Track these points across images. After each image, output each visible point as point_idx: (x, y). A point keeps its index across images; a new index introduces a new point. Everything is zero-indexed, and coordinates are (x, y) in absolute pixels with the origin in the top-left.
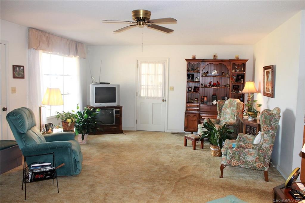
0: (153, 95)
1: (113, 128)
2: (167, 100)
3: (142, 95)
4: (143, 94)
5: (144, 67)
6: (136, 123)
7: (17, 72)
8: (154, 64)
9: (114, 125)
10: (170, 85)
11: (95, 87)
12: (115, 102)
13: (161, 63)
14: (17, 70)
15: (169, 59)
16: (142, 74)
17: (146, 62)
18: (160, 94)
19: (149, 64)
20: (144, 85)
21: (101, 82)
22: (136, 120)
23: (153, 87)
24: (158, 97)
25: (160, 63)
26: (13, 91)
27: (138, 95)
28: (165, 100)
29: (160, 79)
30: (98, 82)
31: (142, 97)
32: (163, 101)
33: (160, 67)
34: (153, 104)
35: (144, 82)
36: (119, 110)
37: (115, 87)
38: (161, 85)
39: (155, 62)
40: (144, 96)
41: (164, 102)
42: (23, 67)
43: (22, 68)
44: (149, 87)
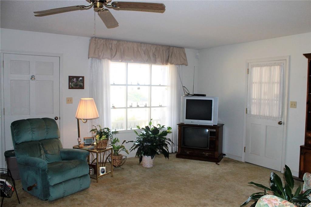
0: (267, 114)
1: (207, 154)
2: (285, 122)
3: (253, 113)
4: (254, 111)
5: (256, 72)
6: (245, 152)
7: (73, 83)
8: (269, 67)
9: (207, 150)
10: (291, 100)
11: (187, 100)
12: (211, 120)
13: (278, 65)
14: (74, 80)
15: (290, 57)
16: (253, 83)
17: (257, 66)
18: (276, 113)
19: (262, 67)
20: (255, 98)
21: (195, 93)
22: (245, 147)
23: (267, 101)
24: (274, 117)
25: (276, 65)
26: (68, 101)
27: (248, 112)
28: (283, 121)
29: (276, 89)
30: (191, 93)
31: (252, 115)
32: (280, 123)
33: (276, 71)
34: (267, 126)
35: (255, 93)
36: (215, 130)
37: (212, 100)
38: (278, 99)
39: (270, 64)
40: (255, 114)
41: (282, 125)
42: (83, 77)
43: (81, 78)
44: (262, 101)
